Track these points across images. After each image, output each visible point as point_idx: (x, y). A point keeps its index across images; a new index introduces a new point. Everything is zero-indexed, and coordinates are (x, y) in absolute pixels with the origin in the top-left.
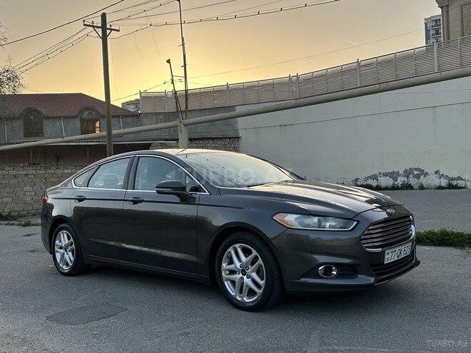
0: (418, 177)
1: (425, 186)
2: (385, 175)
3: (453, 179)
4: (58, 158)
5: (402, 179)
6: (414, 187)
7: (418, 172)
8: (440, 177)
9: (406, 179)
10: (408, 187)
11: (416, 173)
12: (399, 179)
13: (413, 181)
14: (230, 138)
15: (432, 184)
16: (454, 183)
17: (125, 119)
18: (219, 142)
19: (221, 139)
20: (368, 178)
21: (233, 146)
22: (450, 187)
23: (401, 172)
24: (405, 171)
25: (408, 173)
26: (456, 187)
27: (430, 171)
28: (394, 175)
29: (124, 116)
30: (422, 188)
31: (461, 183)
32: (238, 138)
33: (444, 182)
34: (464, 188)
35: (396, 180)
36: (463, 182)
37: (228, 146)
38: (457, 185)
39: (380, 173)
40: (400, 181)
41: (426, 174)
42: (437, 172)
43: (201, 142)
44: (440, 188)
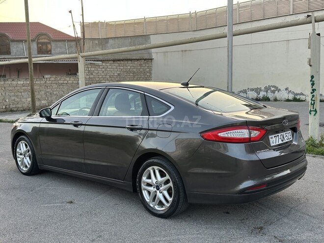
0: (273, 92)
1: (278, 99)
2: (252, 90)
3: (297, 94)
4: (19, 72)
5: (263, 93)
6: (271, 99)
7: (274, 89)
8: (289, 93)
9: (265, 93)
10: (267, 99)
11: (272, 89)
12: (261, 93)
13: (270, 95)
14: (145, 60)
15: (283, 98)
16: (298, 97)
17: (69, 43)
18: (136, 63)
19: (138, 60)
20: (240, 92)
21: (147, 65)
22: (295, 100)
23: (263, 88)
24: (266, 88)
25: (267, 89)
26: (299, 100)
27: (282, 88)
28: (258, 90)
29: (68, 41)
30: (276, 100)
31: (302, 98)
32: (152, 59)
33: (291, 97)
34: (304, 101)
35: (259, 94)
36: (304, 97)
37: (143, 65)
38: (299, 99)
39: (248, 89)
40: (262, 94)
41: (279, 90)
42: (287, 89)
43: (122, 62)
44: (288, 100)
